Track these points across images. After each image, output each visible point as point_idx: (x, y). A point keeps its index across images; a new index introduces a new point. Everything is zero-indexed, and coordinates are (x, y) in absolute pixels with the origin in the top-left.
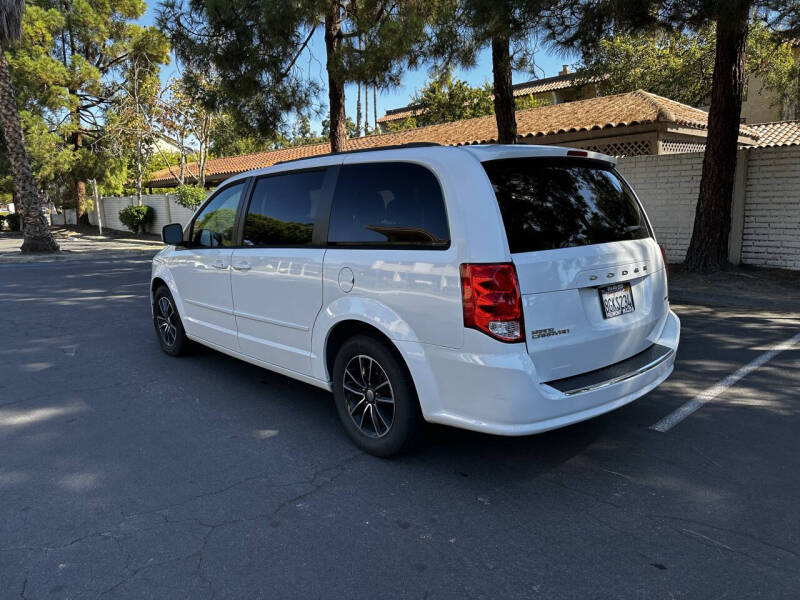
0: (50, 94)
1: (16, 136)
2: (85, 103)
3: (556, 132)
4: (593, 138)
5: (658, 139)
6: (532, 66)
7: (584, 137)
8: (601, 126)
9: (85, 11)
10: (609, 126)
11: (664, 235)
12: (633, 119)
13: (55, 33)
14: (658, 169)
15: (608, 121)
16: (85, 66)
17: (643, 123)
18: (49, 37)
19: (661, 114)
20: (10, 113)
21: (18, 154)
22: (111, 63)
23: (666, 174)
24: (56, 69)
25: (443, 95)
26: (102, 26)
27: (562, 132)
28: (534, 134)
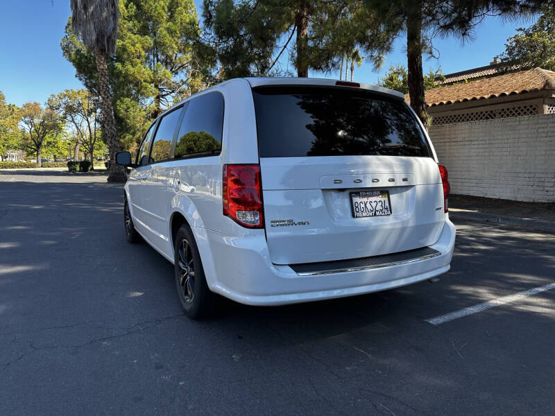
0: (142, 87)
1: (109, 110)
2: (164, 93)
3: (461, 100)
4: (490, 105)
5: (544, 103)
6: (430, 48)
7: (484, 104)
8: (497, 95)
9: (165, 36)
10: (503, 95)
11: (543, 180)
12: (524, 88)
13: (147, 50)
14: (538, 126)
15: (503, 91)
16: (163, 71)
17: (531, 91)
18: (143, 53)
19: (547, 83)
20: (106, 97)
21: (109, 121)
22: (179, 68)
23: (546, 130)
24: (146, 73)
25: (399, 82)
26: (174, 45)
27: (466, 100)
28: (445, 102)
